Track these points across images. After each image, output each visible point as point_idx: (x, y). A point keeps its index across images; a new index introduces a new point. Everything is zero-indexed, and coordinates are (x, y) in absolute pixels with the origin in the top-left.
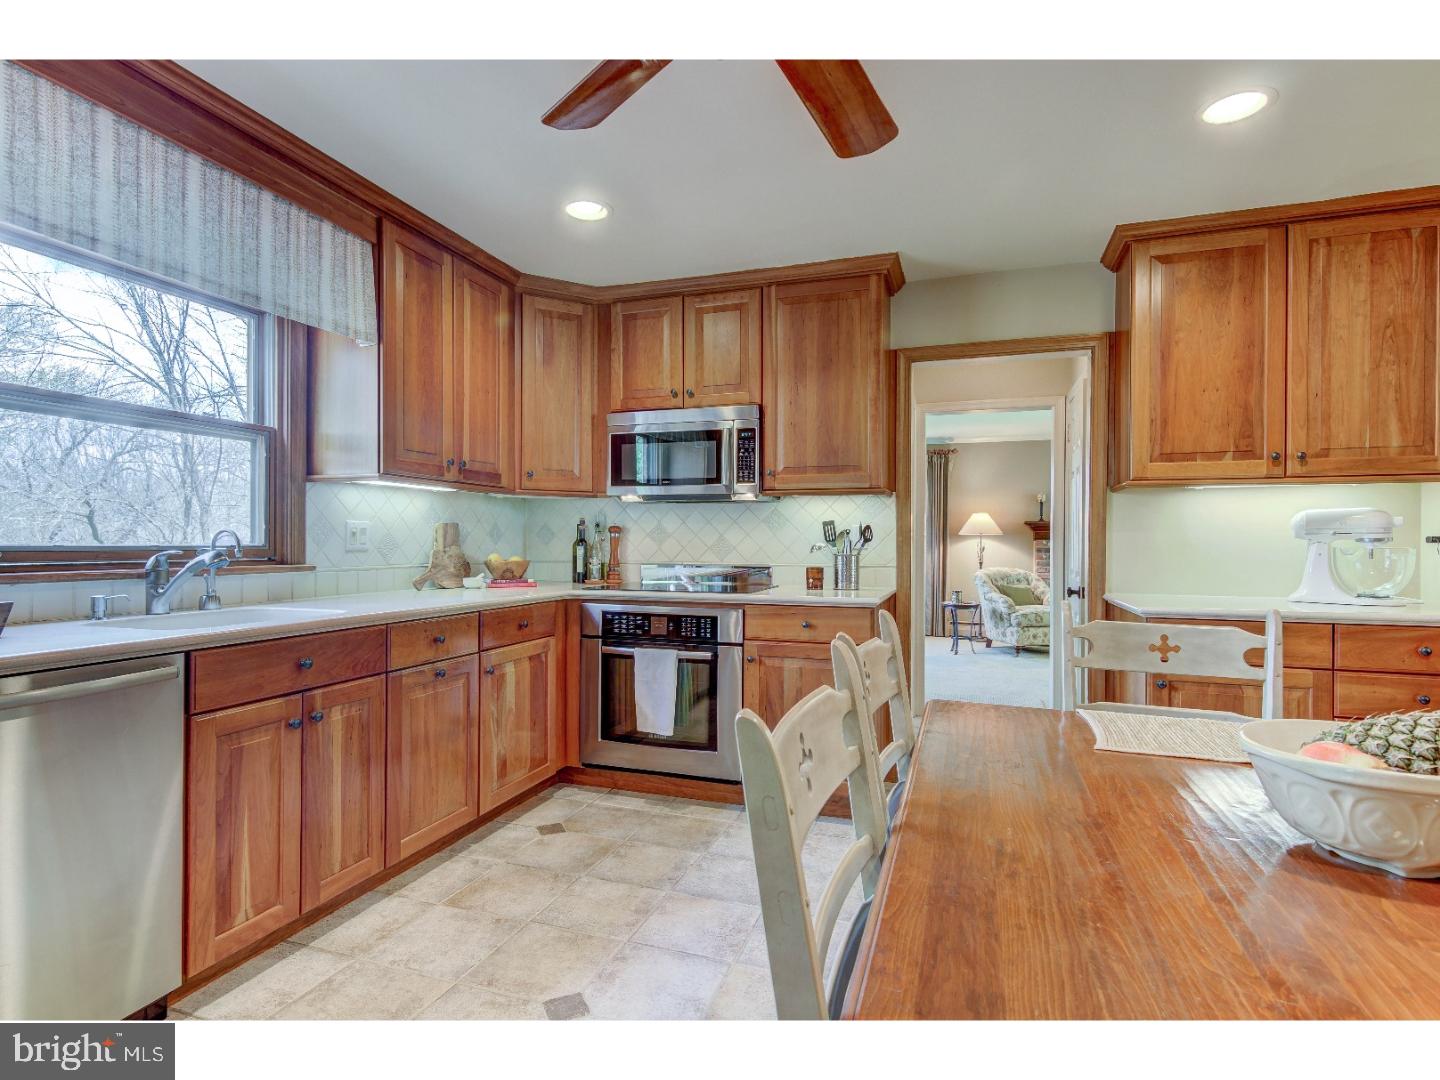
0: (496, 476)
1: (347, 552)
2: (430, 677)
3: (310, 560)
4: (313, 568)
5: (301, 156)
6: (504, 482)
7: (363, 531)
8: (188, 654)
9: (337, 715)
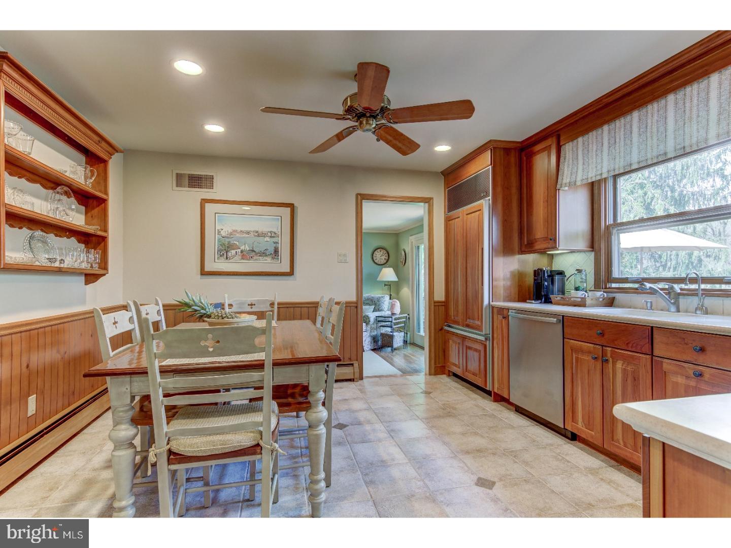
2: (692, 373)
9: (619, 365)
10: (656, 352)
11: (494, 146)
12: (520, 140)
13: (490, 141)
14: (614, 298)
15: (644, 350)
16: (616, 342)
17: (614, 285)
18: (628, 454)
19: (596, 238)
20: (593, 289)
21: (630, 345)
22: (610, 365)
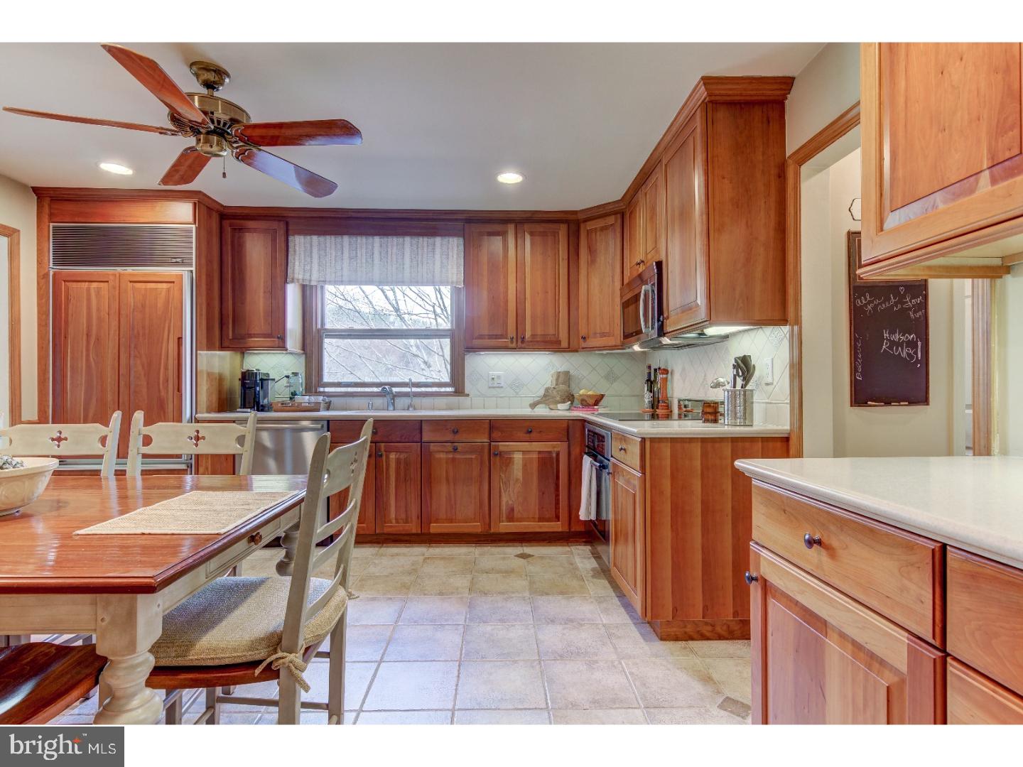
0: (559, 342)
1: (490, 388)
2: (451, 449)
3: (466, 392)
4: (468, 395)
5: (404, 215)
6: (564, 344)
7: (499, 377)
8: (328, 421)
9: (393, 456)
10: (425, 439)
11: (201, 201)
12: (225, 204)
13: (200, 192)
14: (330, 402)
15: (415, 440)
16: (390, 437)
17: (327, 390)
18: (401, 529)
19: (308, 341)
20: (304, 393)
21: (403, 438)
22: (384, 458)
